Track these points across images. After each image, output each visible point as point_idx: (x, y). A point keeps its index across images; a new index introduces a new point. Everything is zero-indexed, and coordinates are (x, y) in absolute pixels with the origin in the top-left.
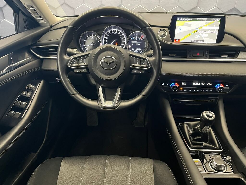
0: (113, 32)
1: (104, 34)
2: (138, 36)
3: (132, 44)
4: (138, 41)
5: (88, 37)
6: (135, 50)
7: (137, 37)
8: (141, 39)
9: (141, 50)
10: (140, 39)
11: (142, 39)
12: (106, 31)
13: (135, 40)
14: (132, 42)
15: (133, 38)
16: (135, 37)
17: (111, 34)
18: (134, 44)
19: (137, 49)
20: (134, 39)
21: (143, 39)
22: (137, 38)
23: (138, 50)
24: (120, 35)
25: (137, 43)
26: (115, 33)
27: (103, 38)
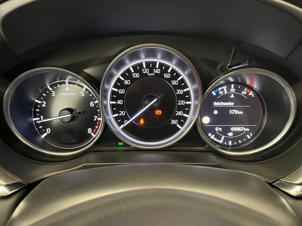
0: (146, 71)
1: (111, 76)
2: (236, 83)
3: (216, 112)
4: (239, 100)
5: (51, 86)
6: (226, 131)
7: (233, 86)
8: (248, 93)
9: (247, 133)
10: (244, 93)
11: (251, 93)
12: (120, 64)
13: (225, 98)
14: (215, 104)
15: (220, 89)
16: (225, 88)
17: (136, 75)
18: (224, 111)
19: (233, 129)
20: (221, 93)
21: (254, 91)
22: (233, 90)
23: (235, 133)
24: (169, 80)
25: (232, 108)
26: (151, 71)
27: (106, 91)
